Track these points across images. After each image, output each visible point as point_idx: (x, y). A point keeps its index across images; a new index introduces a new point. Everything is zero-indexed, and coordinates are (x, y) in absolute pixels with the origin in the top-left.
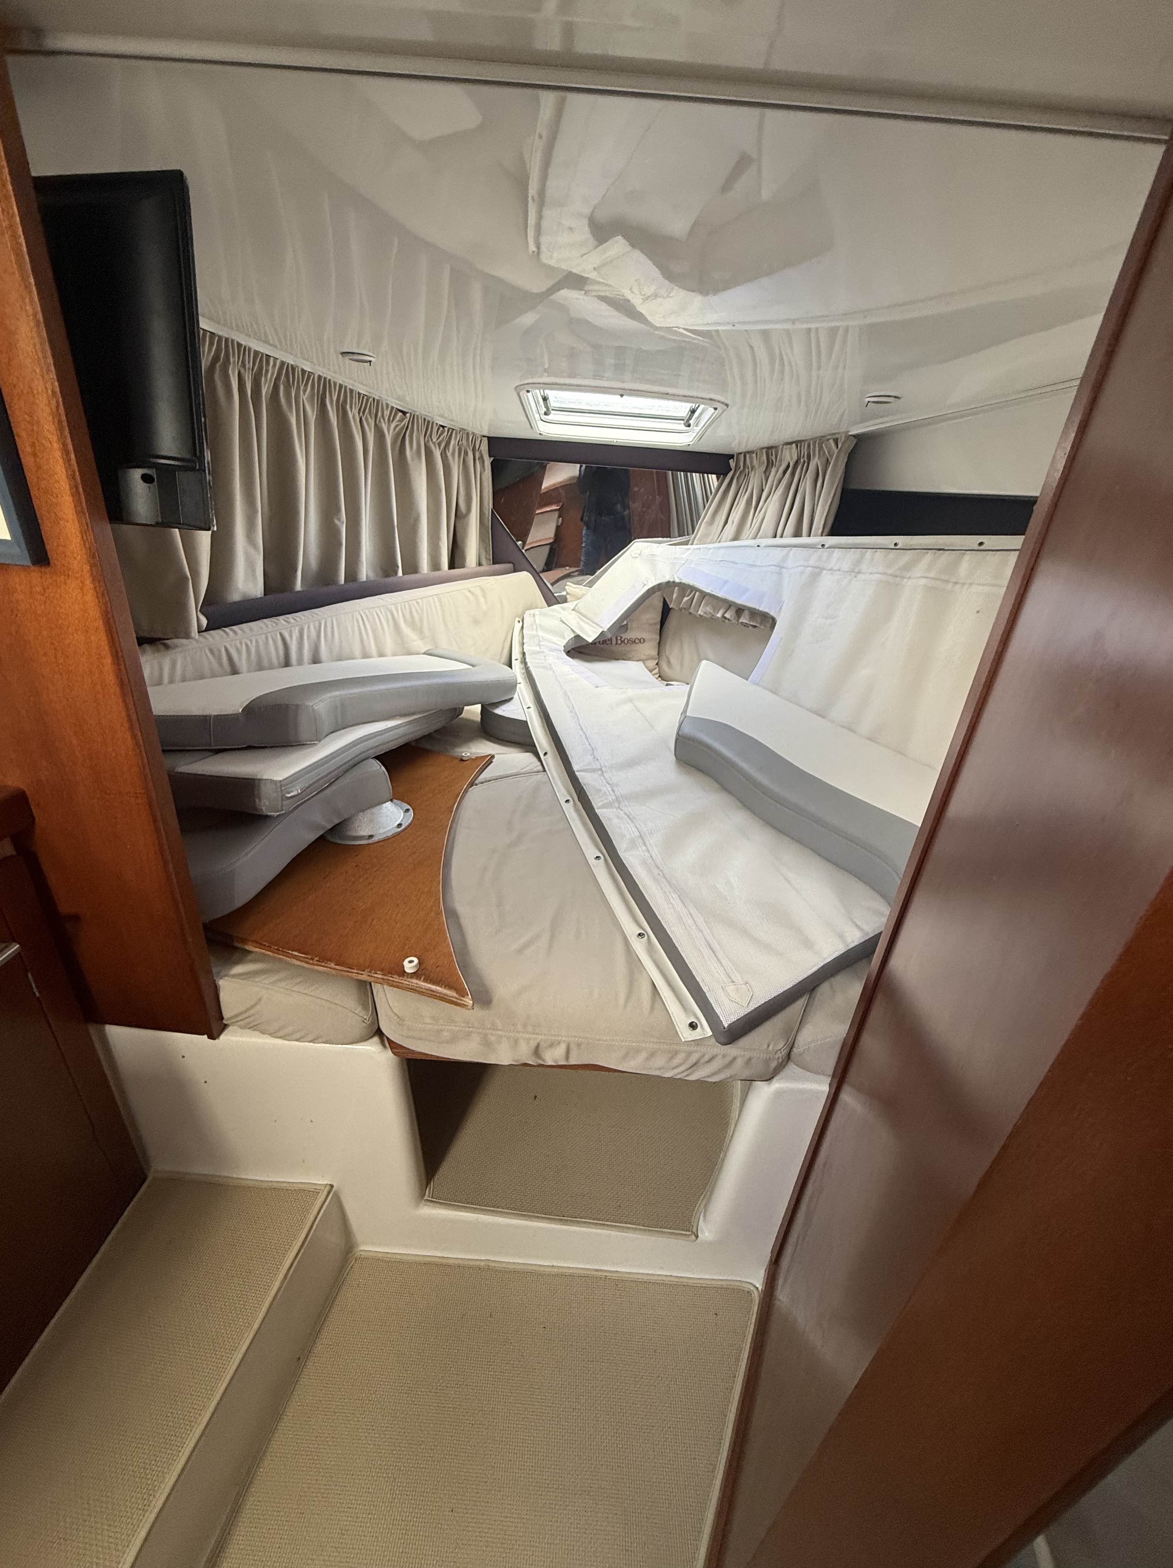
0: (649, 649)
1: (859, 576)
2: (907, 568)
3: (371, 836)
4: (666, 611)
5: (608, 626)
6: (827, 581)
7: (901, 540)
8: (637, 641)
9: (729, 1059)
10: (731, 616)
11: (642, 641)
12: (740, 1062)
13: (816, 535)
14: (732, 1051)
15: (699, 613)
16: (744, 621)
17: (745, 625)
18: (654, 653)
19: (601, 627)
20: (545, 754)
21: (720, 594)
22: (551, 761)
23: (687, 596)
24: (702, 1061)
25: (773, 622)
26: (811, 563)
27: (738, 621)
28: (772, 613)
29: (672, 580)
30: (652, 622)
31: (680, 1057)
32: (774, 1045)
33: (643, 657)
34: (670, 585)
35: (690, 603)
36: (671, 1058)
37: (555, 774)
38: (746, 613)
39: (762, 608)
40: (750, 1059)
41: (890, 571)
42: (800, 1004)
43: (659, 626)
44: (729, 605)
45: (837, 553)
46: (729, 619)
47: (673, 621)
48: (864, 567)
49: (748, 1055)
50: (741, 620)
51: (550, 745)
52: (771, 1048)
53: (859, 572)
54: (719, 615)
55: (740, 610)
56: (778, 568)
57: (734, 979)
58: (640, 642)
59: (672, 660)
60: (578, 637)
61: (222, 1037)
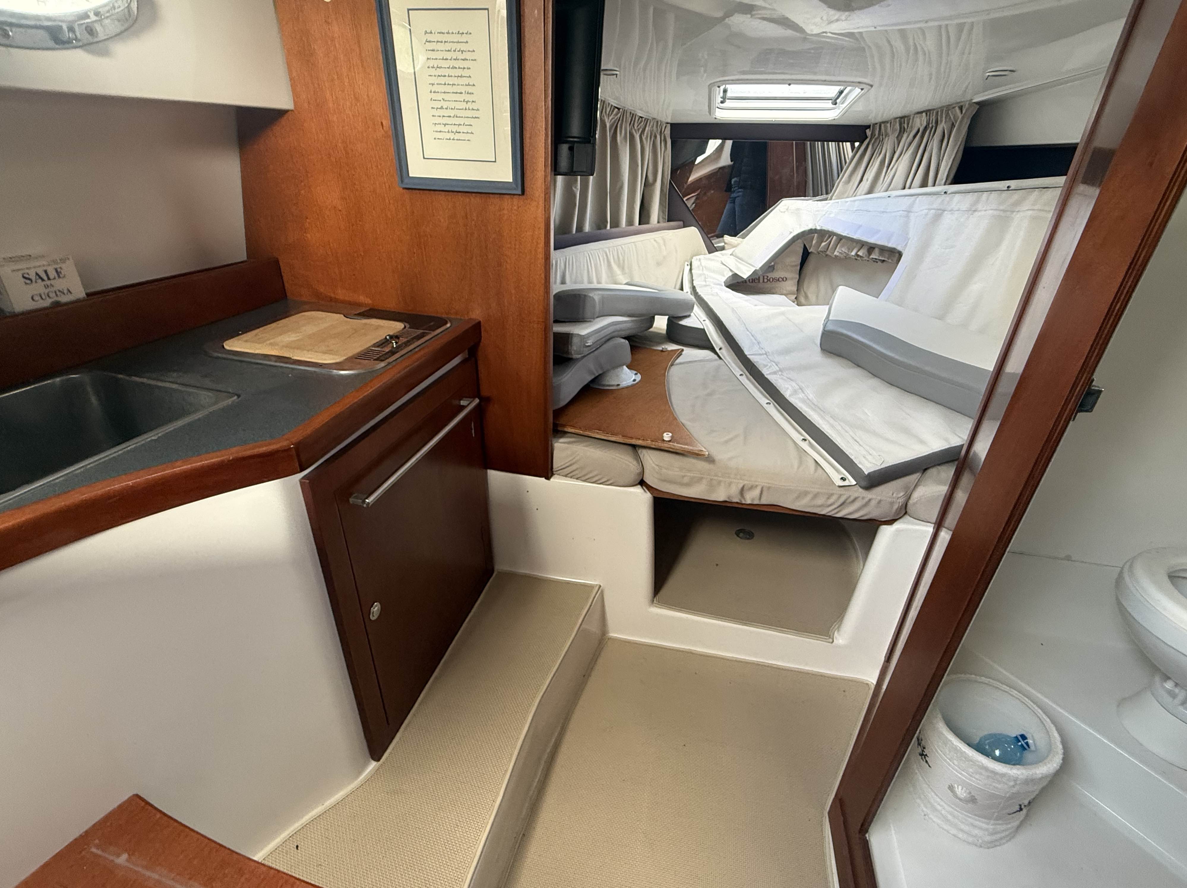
0: (791, 286)
1: (976, 213)
2: (1017, 203)
3: (618, 385)
4: (806, 255)
5: (760, 265)
6: (948, 219)
7: (1013, 183)
8: (780, 279)
9: (867, 500)
10: (863, 254)
11: (784, 279)
12: (873, 503)
13: (939, 185)
14: (869, 495)
15: (836, 253)
16: (874, 257)
17: (875, 261)
18: (795, 289)
19: (754, 266)
20: (720, 349)
21: (855, 237)
22: (726, 353)
23: (825, 242)
24: (848, 501)
25: (900, 254)
26: (935, 206)
27: (868, 257)
28: (899, 248)
29: (814, 228)
30: (794, 264)
31: (834, 498)
32: (897, 494)
33: (785, 292)
34: (812, 231)
35: (827, 246)
36: (828, 498)
37: (730, 360)
38: (877, 251)
39: (890, 245)
40: (881, 503)
41: (1002, 208)
42: (917, 474)
43: (799, 268)
44: (862, 244)
45: (957, 197)
46: (861, 257)
47: (812, 261)
48: (980, 206)
49: (879, 498)
50: (871, 257)
51: (724, 343)
52: (895, 495)
53: (975, 211)
54: (853, 253)
55: (871, 248)
56: (906, 213)
57: (871, 453)
58: (783, 280)
59: (810, 295)
60: (735, 275)
61: (552, 480)
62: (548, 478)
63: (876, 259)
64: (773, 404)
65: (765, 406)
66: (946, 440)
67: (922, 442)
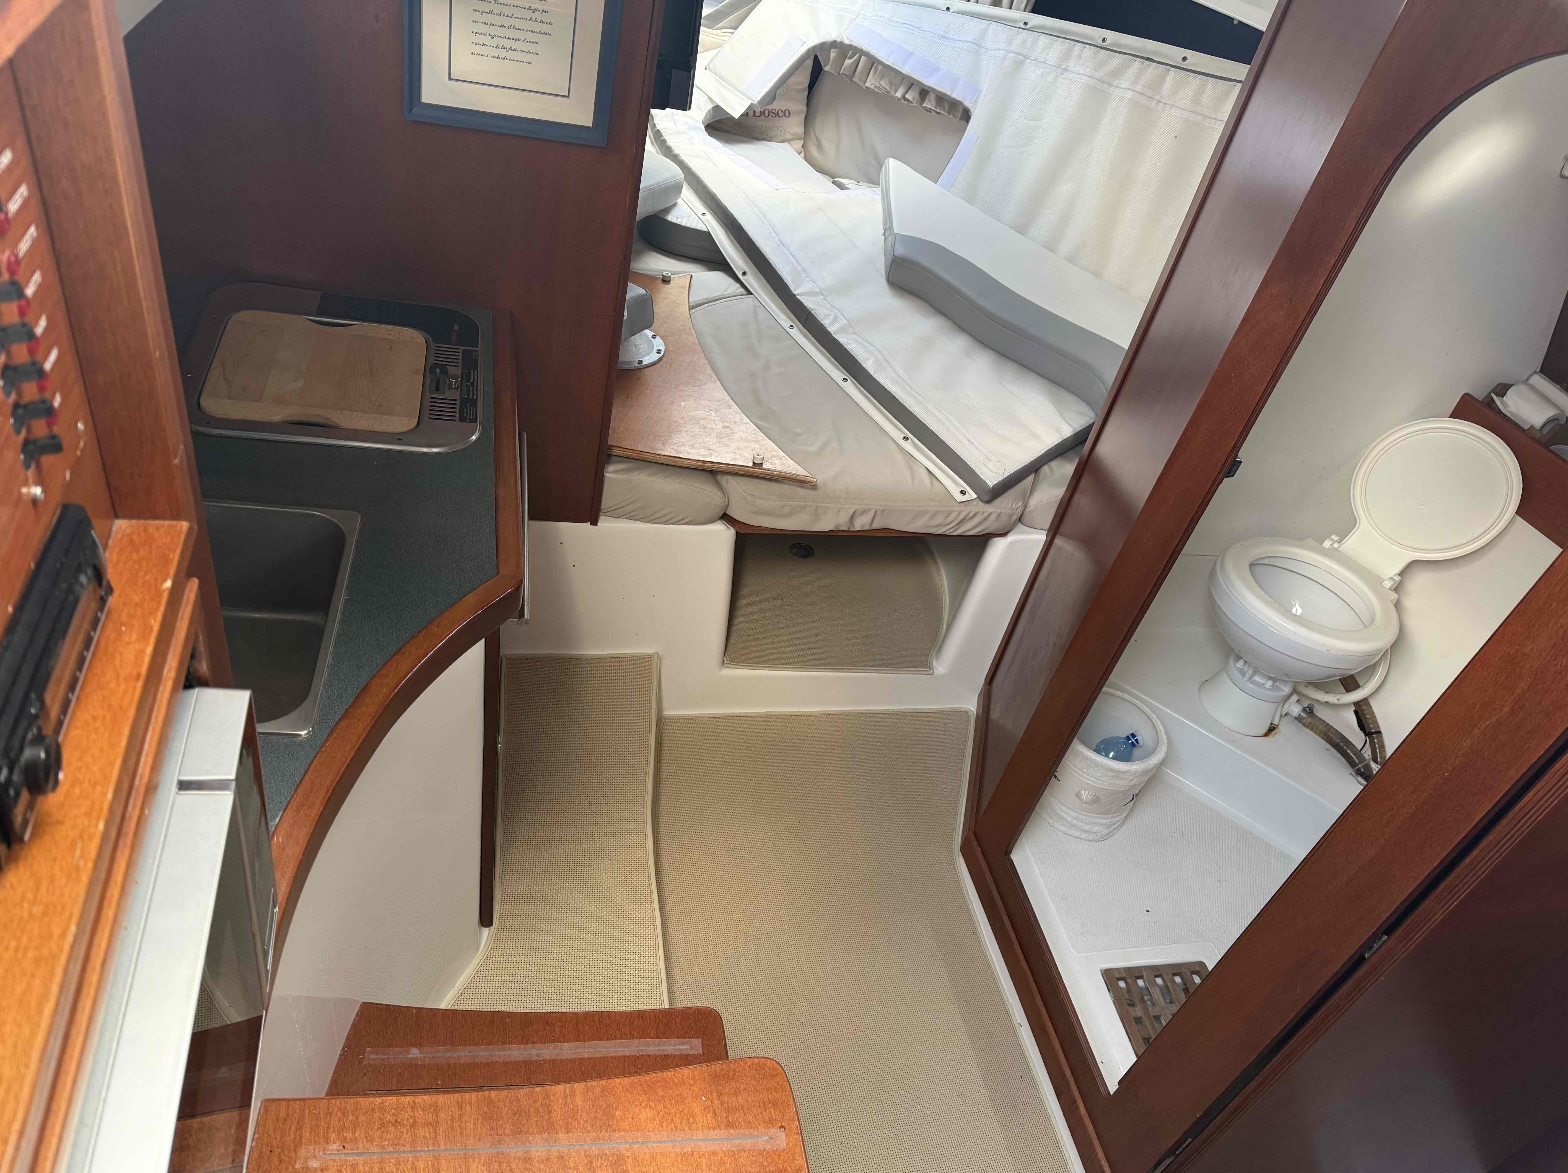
0: (795, 125)
1: (1067, 73)
2: (1116, 73)
3: (640, 362)
4: (817, 71)
5: (759, 98)
6: (1032, 74)
7: (1112, 36)
8: (781, 114)
9: (986, 514)
10: (914, 98)
11: (787, 114)
12: (993, 517)
13: (1018, 9)
14: (989, 508)
15: (868, 84)
16: (929, 107)
17: (930, 110)
18: (800, 130)
19: (751, 99)
20: (744, 273)
21: (905, 70)
22: (753, 280)
23: (850, 58)
24: (967, 518)
25: (966, 116)
26: (1013, 47)
27: (921, 105)
28: (967, 103)
29: (839, 40)
30: (800, 87)
31: (954, 515)
32: (1016, 505)
33: (788, 136)
34: (834, 44)
35: (855, 65)
36: (947, 517)
37: (766, 298)
38: (932, 96)
39: (956, 95)
40: (1000, 514)
41: (1098, 75)
42: (1030, 478)
43: (806, 94)
44: (911, 83)
45: (1044, 40)
46: (908, 101)
47: (825, 87)
48: (1072, 64)
49: (999, 511)
50: (924, 105)
51: (747, 263)
52: (1014, 506)
53: (1066, 70)
54: (899, 94)
55: (924, 92)
56: (975, 47)
57: (990, 458)
58: (785, 114)
59: (825, 144)
60: (717, 109)
61: (599, 524)
62: (594, 523)
63: (930, 109)
64: (851, 381)
65: (843, 384)
66: (1058, 431)
67: (1036, 437)
